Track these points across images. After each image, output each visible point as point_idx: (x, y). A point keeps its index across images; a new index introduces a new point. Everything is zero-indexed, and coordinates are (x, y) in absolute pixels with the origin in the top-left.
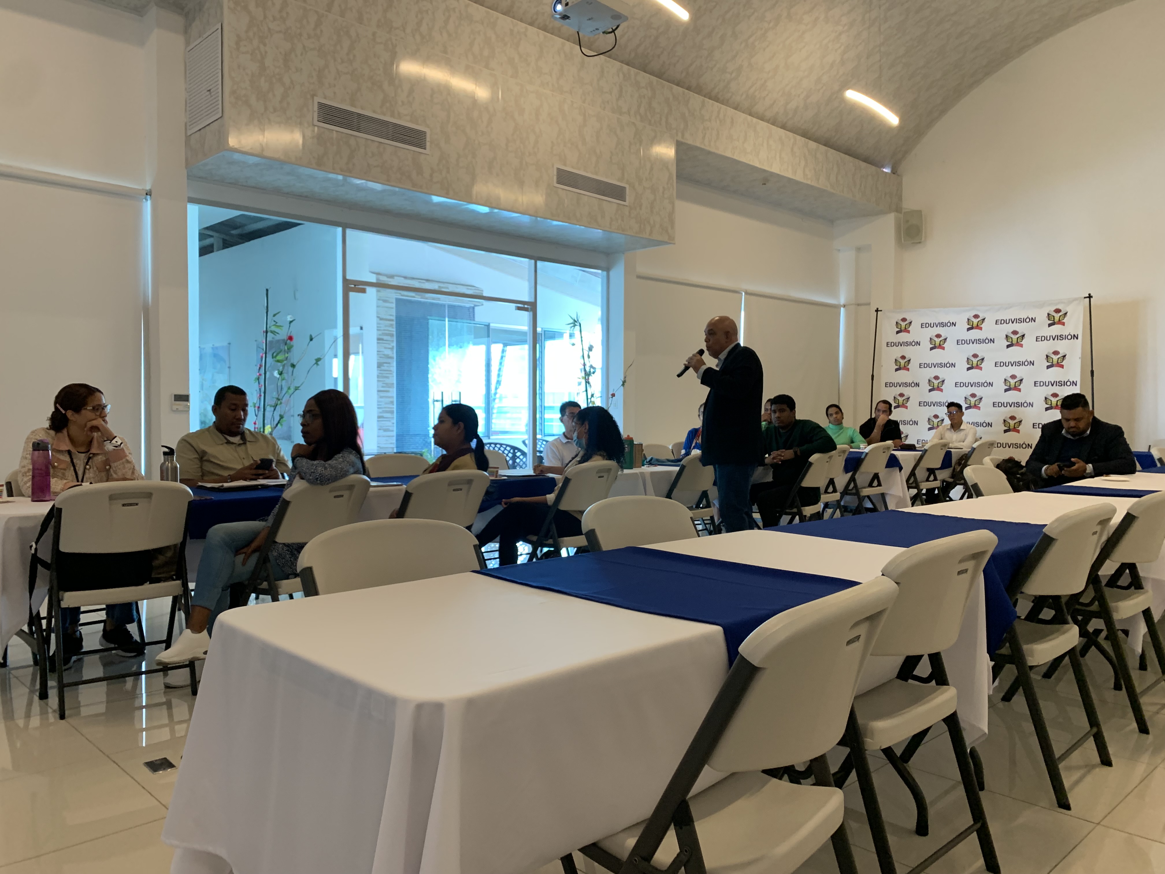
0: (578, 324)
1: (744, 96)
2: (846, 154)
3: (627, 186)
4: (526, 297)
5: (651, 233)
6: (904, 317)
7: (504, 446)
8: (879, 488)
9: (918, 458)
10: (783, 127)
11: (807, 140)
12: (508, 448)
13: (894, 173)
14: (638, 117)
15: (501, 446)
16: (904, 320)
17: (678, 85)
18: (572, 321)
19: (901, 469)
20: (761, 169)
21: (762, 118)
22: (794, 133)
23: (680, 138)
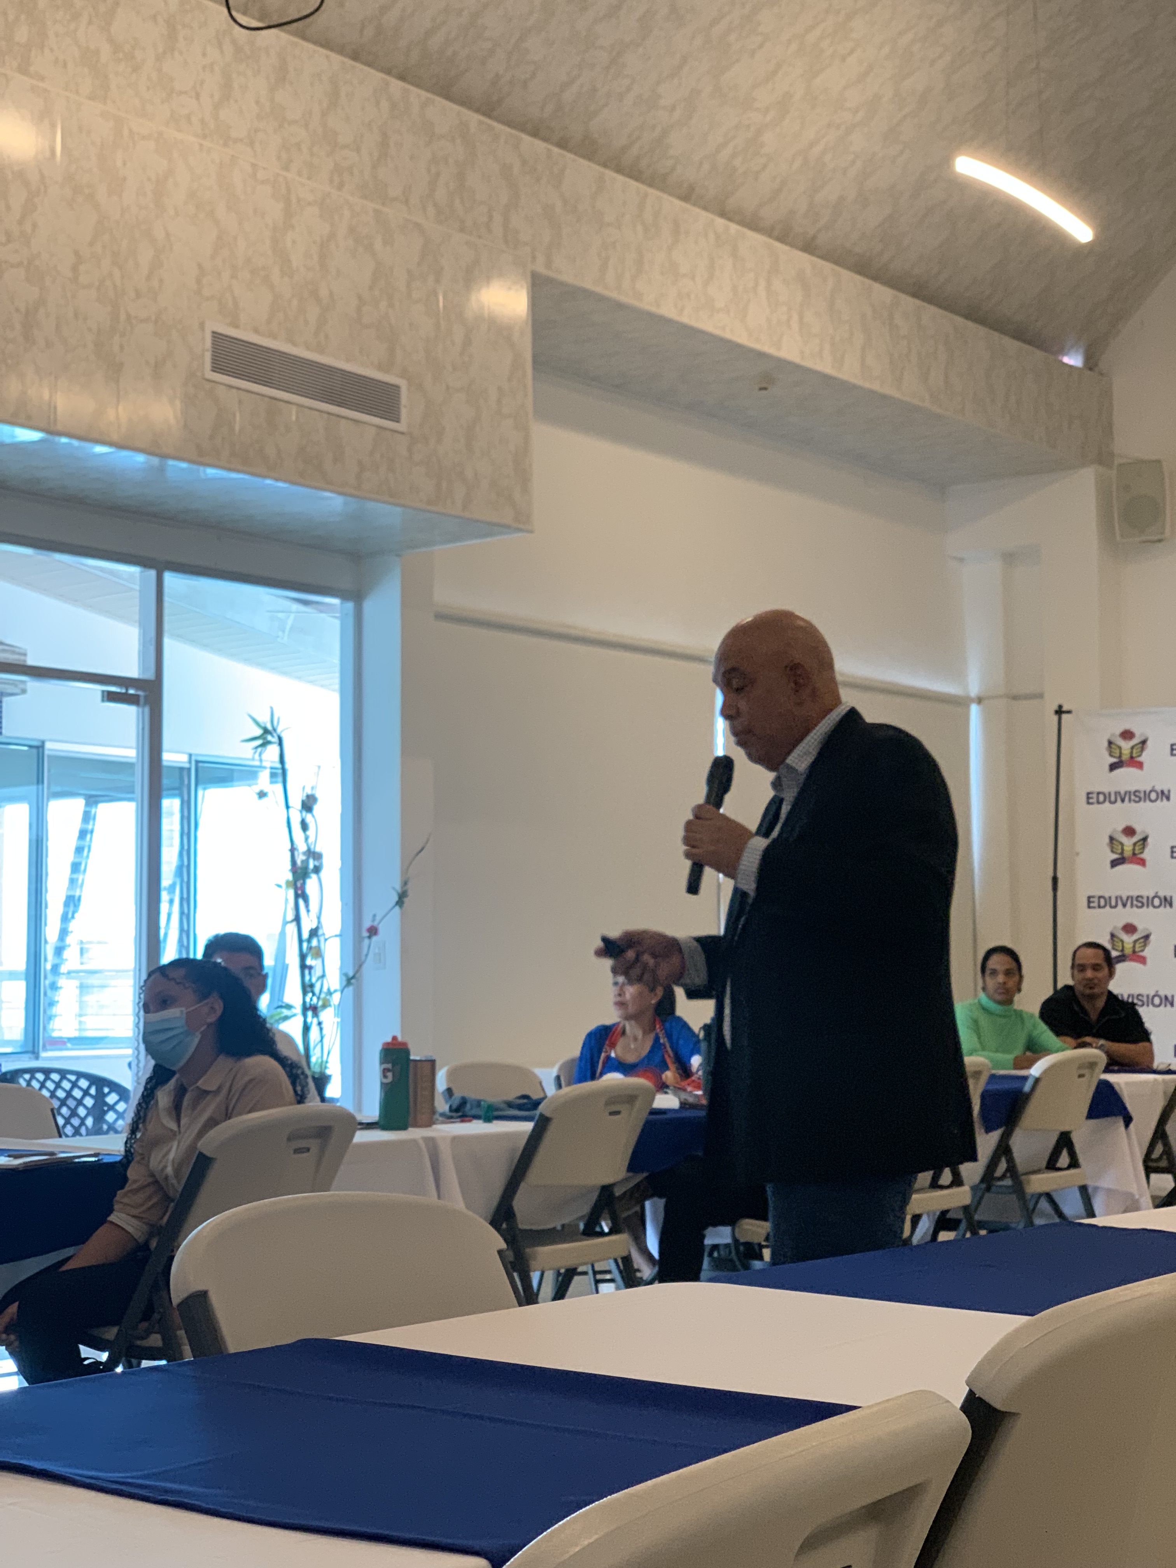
0: (275, 739)
1: (706, 167)
2: (967, 317)
3: (403, 383)
4: (131, 669)
5: (468, 501)
6: (1127, 727)
7: (73, 1078)
10: (809, 247)
11: (868, 282)
12: (84, 1083)
13: (1091, 369)
14: (431, 211)
15: (63, 1077)
16: (1127, 735)
17: (535, 134)
18: (259, 732)
19: (1128, 1121)
20: (751, 351)
21: (752, 224)
22: (836, 263)
23: (541, 269)
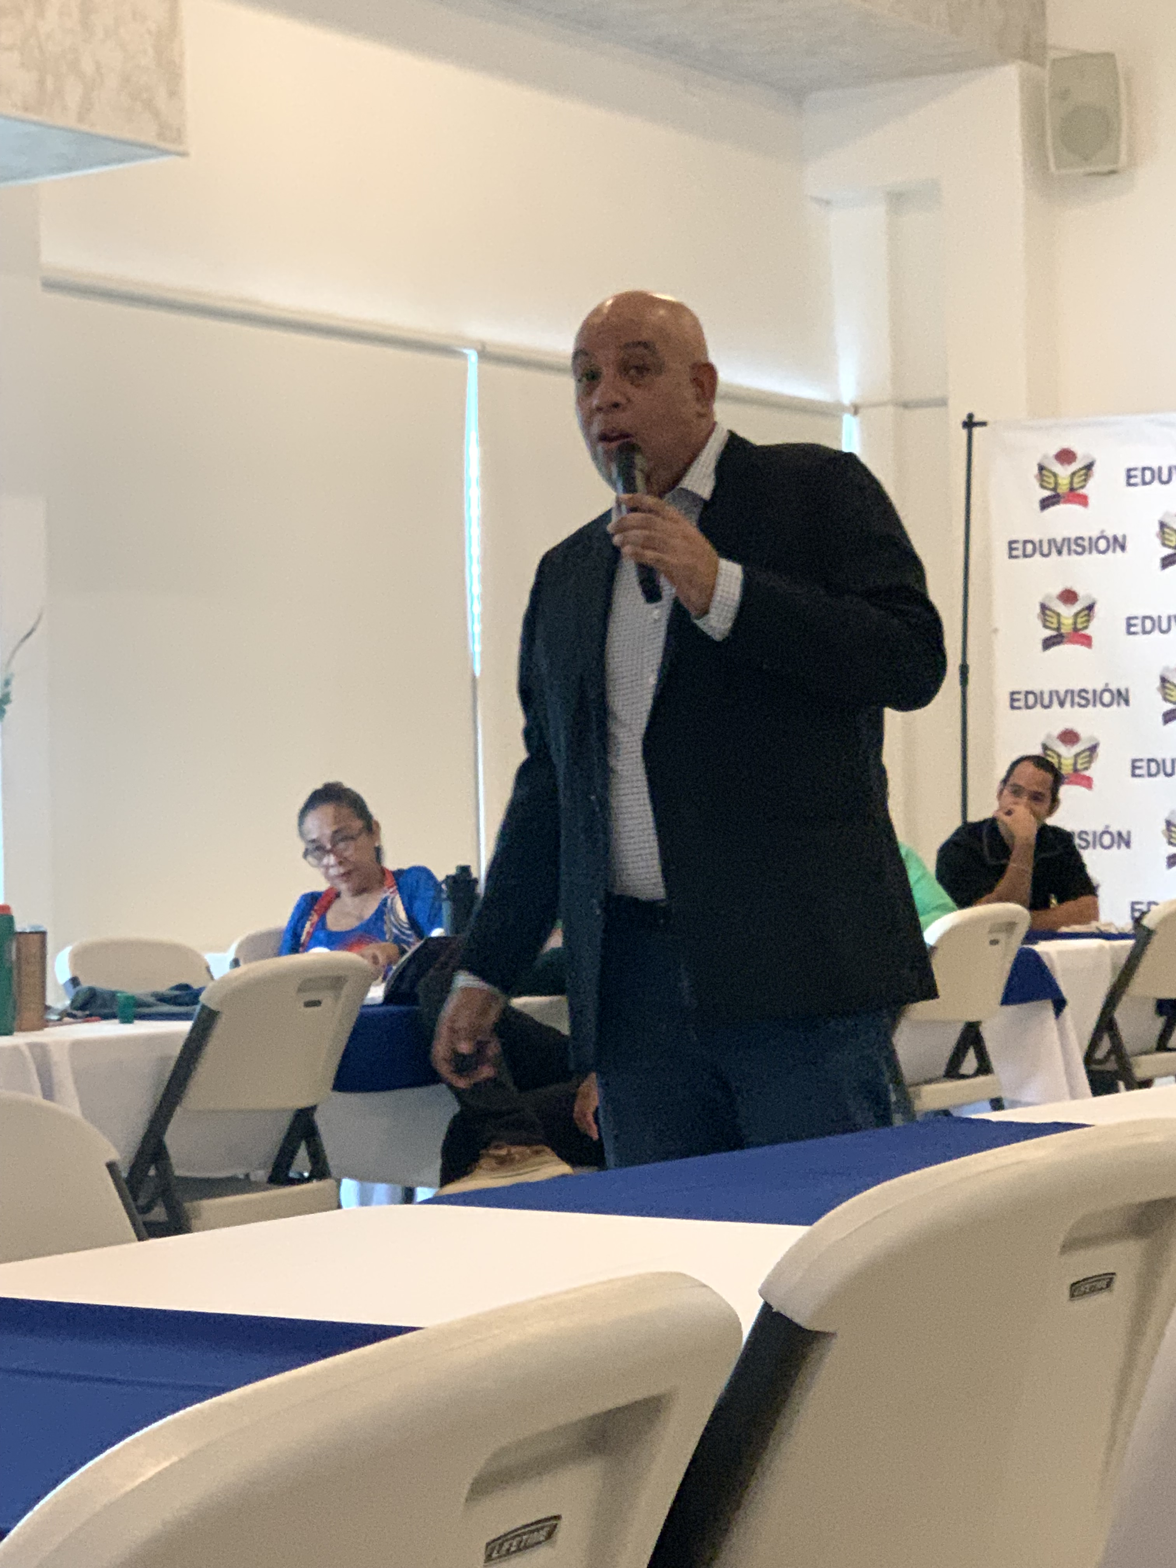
5: (86, 107)
6: (1065, 445)
8: (981, 1079)
9: (1123, 961)
16: (1065, 456)
19: (1060, 1004)
